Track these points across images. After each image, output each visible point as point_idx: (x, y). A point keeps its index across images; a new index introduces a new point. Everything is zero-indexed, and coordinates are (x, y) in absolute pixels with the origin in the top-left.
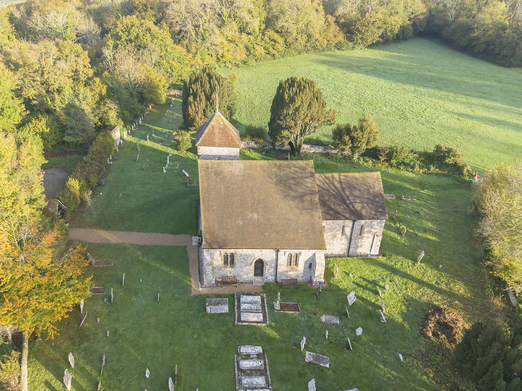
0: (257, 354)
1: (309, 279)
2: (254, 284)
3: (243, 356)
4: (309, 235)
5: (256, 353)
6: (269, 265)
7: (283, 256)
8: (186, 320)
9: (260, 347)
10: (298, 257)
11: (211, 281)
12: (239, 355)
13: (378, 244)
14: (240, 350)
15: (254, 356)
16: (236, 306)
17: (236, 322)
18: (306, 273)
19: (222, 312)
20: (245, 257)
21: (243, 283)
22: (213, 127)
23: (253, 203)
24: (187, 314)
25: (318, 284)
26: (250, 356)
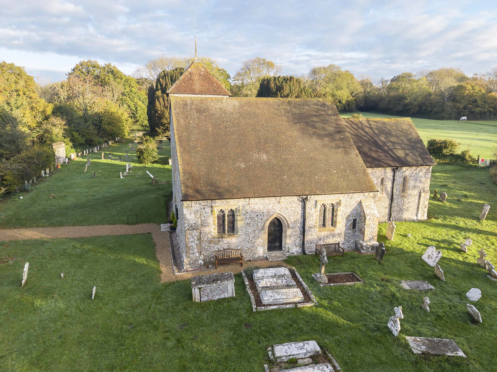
0: (311, 357)
1: (353, 246)
2: (270, 260)
3: (283, 365)
4: (348, 176)
5: (308, 355)
6: (292, 228)
7: (313, 209)
8: (151, 319)
9: (314, 342)
10: (335, 210)
11: (197, 260)
12: (273, 363)
13: (425, 204)
14: (273, 354)
15: (306, 360)
16: (248, 287)
17: (254, 306)
18: (349, 238)
19: (222, 296)
20: (253, 215)
21: (250, 261)
22: (190, 74)
23: (259, 142)
24: (152, 310)
25: (370, 250)
26: (297, 362)
